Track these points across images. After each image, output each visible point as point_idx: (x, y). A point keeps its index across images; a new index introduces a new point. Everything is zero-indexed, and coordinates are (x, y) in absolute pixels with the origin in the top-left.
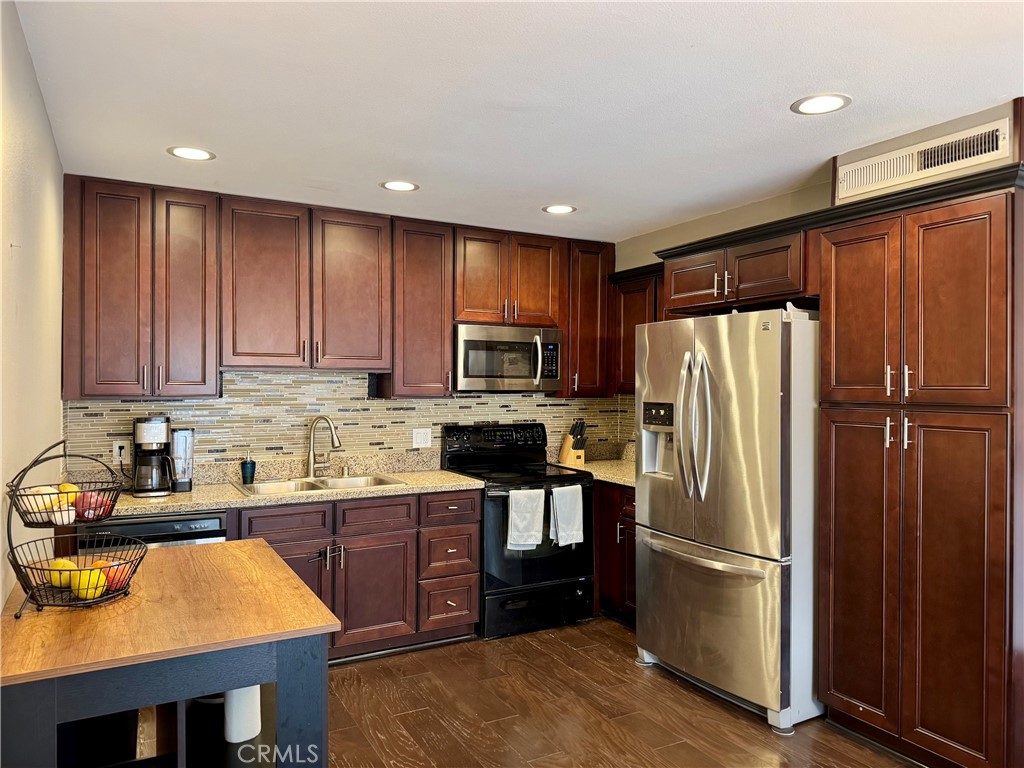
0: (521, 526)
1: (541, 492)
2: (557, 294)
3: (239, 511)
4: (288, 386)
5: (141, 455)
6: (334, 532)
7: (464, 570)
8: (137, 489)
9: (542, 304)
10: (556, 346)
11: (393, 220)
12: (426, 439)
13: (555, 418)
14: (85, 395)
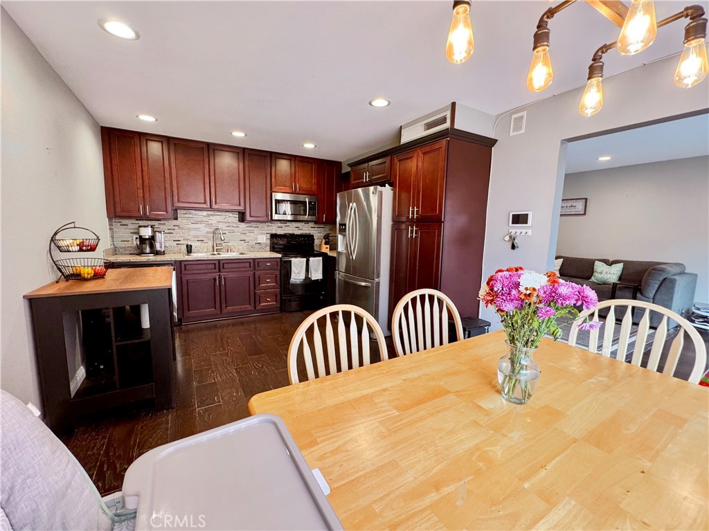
0: (296, 272)
1: (305, 259)
2: (316, 181)
3: (181, 261)
4: (205, 216)
5: (142, 240)
6: (220, 271)
7: (273, 287)
8: (141, 253)
9: (309, 186)
10: (315, 203)
11: (244, 149)
12: (264, 239)
13: (317, 233)
14: (117, 216)
